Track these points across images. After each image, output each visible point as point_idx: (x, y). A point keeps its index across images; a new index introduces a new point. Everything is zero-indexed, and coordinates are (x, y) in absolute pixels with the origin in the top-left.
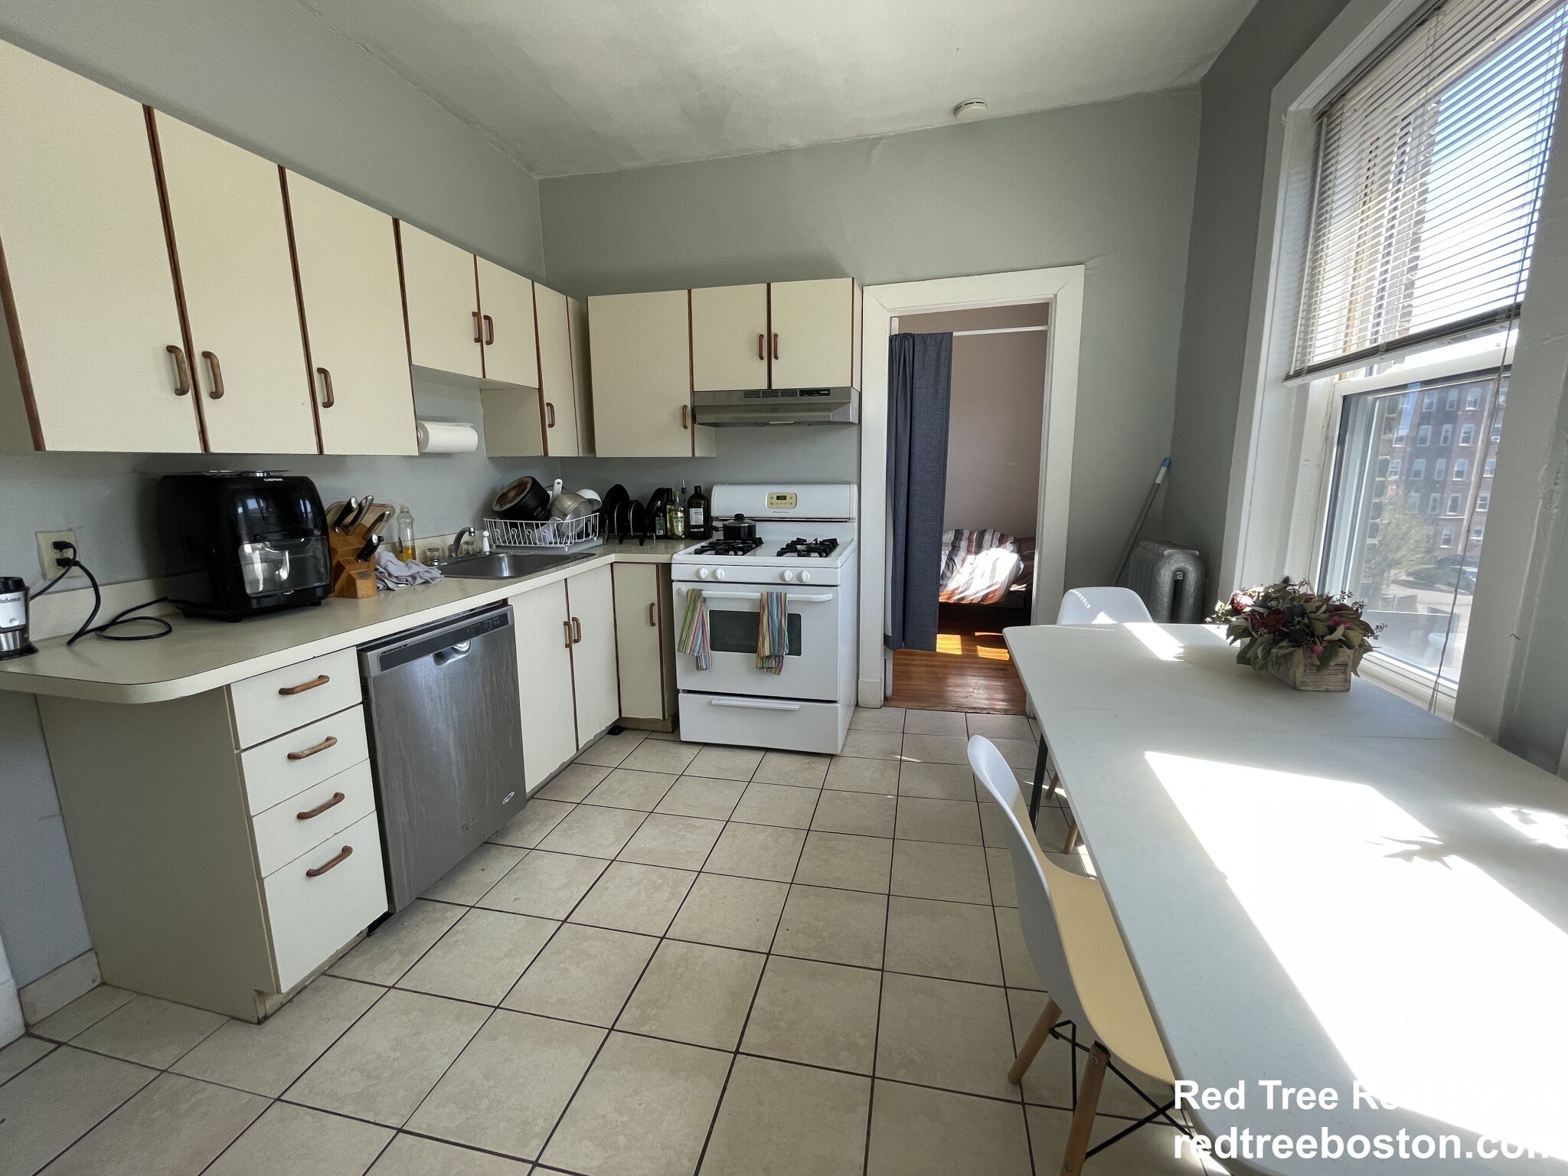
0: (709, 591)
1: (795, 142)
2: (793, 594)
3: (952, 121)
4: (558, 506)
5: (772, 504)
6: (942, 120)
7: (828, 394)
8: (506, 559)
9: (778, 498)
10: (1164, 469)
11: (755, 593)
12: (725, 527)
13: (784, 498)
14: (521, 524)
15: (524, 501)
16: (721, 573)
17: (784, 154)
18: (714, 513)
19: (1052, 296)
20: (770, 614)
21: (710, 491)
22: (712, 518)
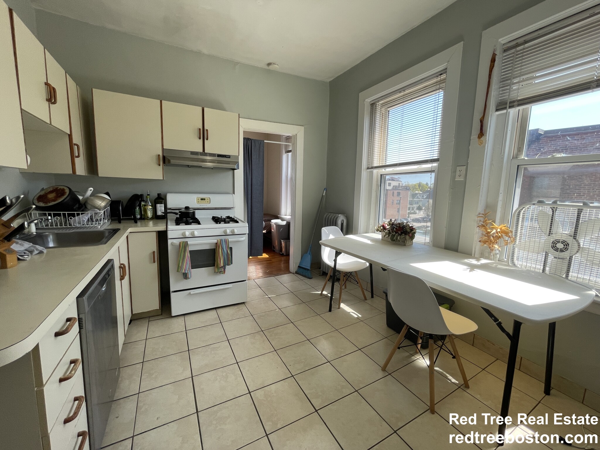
0: (190, 242)
1: (205, 51)
2: (231, 239)
3: (267, 67)
4: (91, 203)
5: (198, 202)
7: (230, 158)
8: (51, 237)
9: (202, 199)
10: (325, 191)
11: (214, 241)
12: (180, 212)
13: (204, 199)
14: (64, 215)
15: (66, 200)
16: (196, 233)
17: (198, 54)
18: (169, 206)
19: (295, 134)
20: (222, 248)
21: (166, 196)
22: (167, 208)
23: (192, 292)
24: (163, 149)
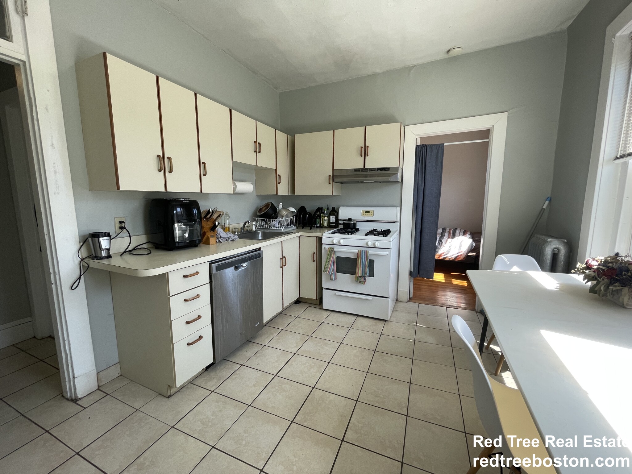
0: (337, 249)
1: (378, 71)
2: (371, 251)
3: (447, 56)
4: (280, 214)
5: (363, 214)
6: (442, 56)
7: (389, 170)
8: (260, 233)
9: (366, 212)
10: (547, 202)
11: (355, 250)
12: (344, 223)
13: (369, 212)
14: (267, 220)
15: (269, 211)
16: (342, 242)
17: (374, 76)
18: (340, 218)
19: (491, 126)
20: (362, 259)
21: (338, 209)
22: (339, 219)
23: (338, 293)
24: (333, 170)
